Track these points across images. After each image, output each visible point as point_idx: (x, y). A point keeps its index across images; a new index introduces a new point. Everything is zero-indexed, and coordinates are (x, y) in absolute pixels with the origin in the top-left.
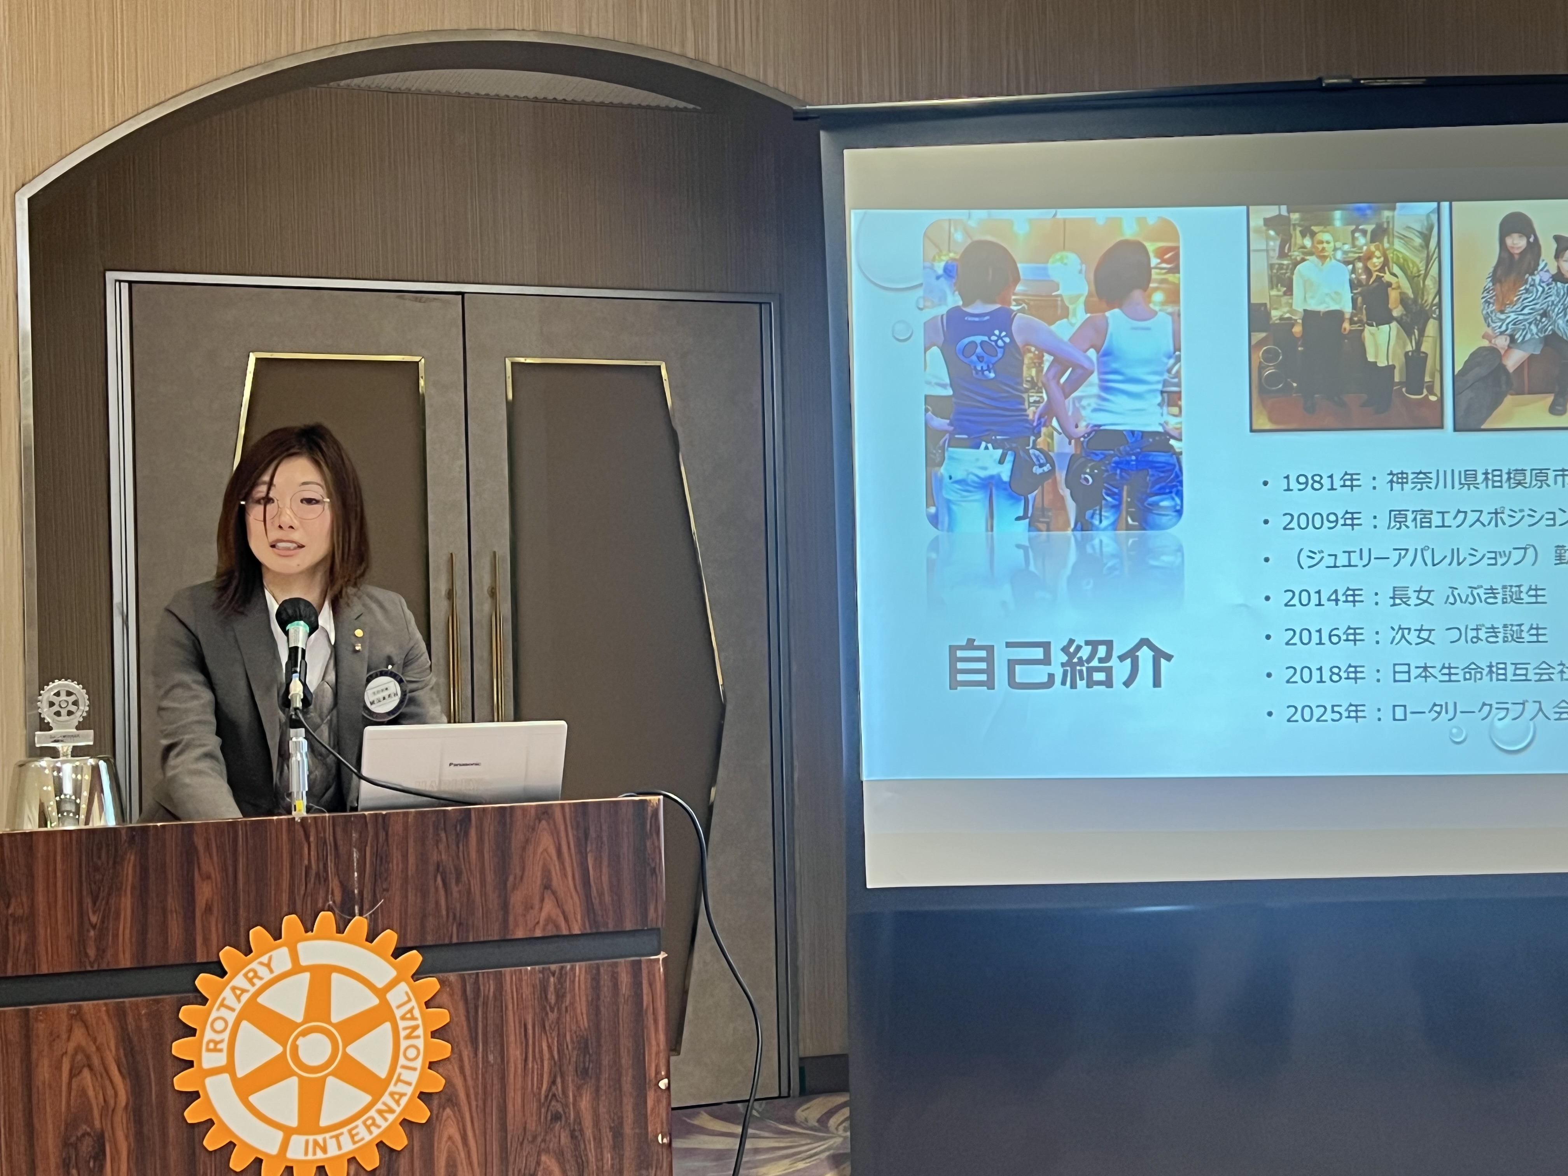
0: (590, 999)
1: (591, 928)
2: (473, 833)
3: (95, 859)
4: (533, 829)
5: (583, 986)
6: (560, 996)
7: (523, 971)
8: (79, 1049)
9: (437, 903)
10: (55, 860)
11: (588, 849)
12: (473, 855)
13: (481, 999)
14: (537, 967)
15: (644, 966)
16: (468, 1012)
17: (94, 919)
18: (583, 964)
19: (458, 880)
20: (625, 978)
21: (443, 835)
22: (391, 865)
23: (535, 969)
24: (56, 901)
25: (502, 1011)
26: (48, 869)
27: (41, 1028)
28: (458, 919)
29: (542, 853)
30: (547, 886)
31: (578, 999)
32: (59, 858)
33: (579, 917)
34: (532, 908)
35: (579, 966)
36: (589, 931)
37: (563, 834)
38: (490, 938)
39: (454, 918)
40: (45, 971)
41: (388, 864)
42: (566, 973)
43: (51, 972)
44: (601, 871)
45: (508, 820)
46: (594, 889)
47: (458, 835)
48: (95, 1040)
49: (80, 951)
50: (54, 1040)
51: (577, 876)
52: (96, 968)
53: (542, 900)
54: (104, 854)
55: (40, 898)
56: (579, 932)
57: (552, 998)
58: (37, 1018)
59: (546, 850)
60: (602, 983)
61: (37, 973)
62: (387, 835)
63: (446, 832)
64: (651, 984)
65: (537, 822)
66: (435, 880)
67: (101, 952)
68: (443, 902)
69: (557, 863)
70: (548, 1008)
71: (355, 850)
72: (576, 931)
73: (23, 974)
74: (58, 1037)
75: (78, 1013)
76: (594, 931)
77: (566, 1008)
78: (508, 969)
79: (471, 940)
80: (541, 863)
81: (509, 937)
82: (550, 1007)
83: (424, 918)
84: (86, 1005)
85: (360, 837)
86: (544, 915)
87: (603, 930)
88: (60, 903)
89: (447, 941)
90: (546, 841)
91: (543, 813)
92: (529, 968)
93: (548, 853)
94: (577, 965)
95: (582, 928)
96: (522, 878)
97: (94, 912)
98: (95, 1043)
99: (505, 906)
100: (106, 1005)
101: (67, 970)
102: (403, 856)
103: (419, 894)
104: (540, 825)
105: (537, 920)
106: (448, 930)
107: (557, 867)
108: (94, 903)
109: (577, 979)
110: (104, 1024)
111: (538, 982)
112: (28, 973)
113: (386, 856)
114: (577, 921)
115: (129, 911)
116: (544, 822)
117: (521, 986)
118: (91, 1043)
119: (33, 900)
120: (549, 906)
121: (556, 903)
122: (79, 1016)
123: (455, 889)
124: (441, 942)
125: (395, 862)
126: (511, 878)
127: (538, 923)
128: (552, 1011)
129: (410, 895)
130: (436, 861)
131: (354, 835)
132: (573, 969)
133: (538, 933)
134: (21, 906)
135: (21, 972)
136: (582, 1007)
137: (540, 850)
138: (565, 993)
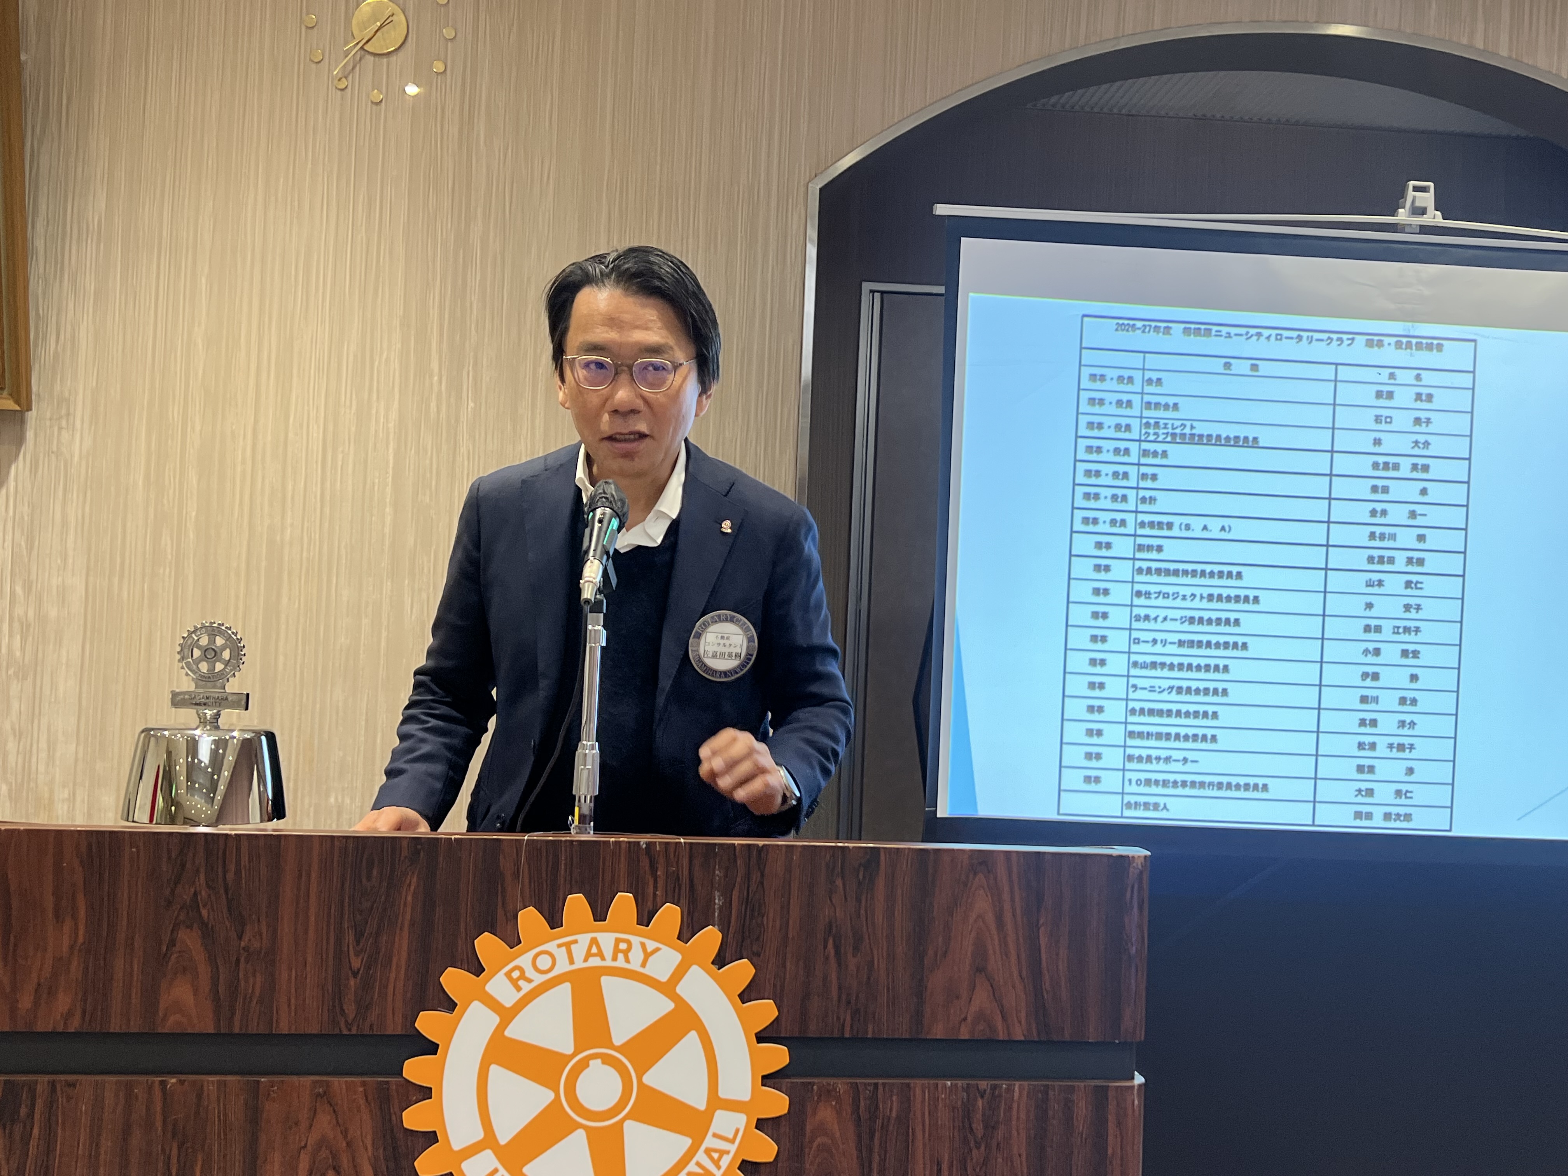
0: (1032, 1133)
1: (1039, 1034)
2: (881, 883)
3: (364, 880)
4: (966, 885)
5: (1023, 1116)
6: (990, 1127)
7: (940, 1086)
8: (323, 1142)
9: (825, 979)
10: (309, 876)
11: (1041, 922)
12: (879, 916)
13: (879, 1123)
14: (960, 1083)
15: (1111, 1094)
16: (859, 1137)
17: (356, 963)
18: (1025, 1083)
19: (856, 949)
20: (1082, 1109)
21: (839, 882)
22: (765, 918)
23: (956, 1085)
24: (306, 932)
25: (907, 1141)
26: (299, 889)
27: (272, 1110)
28: (853, 1001)
29: (975, 921)
30: (980, 969)
31: (1015, 1133)
32: (314, 875)
33: (1023, 1015)
34: (957, 998)
35: (1020, 1085)
36: (1036, 1039)
37: (1006, 896)
38: (896, 1037)
39: (849, 1003)
40: (286, 1031)
41: (763, 916)
42: (1000, 1096)
43: (293, 1032)
44: (1057, 955)
45: (930, 871)
46: (1046, 978)
47: (860, 883)
48: (345, 1133)
49: (334, 1006)
50: (290, 1128)
51: (1023, 956)
52: (354, 1031)
53: (972, 988)
54: (375, 872)
55: (286, 928)
56: (1022, 1038)
57: (979, 1128)
58: (269, 1094)
59: (980, 916)
60: (1050, 1113)
61: (274, 1032)
62: (762, 875)
63: (843, 878)
64: (1119, 1124)
65: (971, 876)
66: (825, 947)
67: (363, 1008)
68: (834, 976)
69: (996, 937)
70: (972, 1144)
71: (717, 894)
72: (1019, 1035)
73: (255, 1032)
74: (296, 1124)
75: (325, 1092)
76: (1043, 1038)
77: (998, 1144)
78: (919, 1082)
79: (870, 1036)
80: (973, 934)
81: (923, 1037)
82: (976, 1142)
83: (806, 997)
84: (338, 1083)
85: (726, 876)
86: (974, 1008)
87: (1055, 1038)
88: (311, 933)
89: (835, 1035)
90: (982, 904)
91: (981, 864)
92: (949, 1083)
93: (984, 922)
94: (1017, 1084)
95: (1025, 1033)
96: (945, 953)
97: (357, 955)
98: (345, 1137)
99: (919, 991)
100: (364, 1084)
101: (314, 1032)
102: (782, 907)
103: (801, 963)
104: (977, 879)
105: (963, 1016)
106: (838, 1018)
107: (996, 942)
108: (358, 943)
109: (1015, 1106)
110: (359, 1111)
111: (959, 1103)
112: (262, 1030)
113: (760, 906)
114: (1020, 1022)
115: (404, 954)
116: (981, 878)
117: (936, 1107)
118: (340, 1137)
119: (275, 931)
120: (981, 998)
121: (991, 994)
122: (325, 1096)
123: (852, 962)
124: (827, 1036)
125: (771, 915)
126: (931, 952)
127: (965, 1019)
128: (978, 1148)
129: (788, 964)
130: (827, 920)
131: (717, 872)
132: (1010, 1090)
133: (964, 1035)
134: (258, 937)
135: (253, 1029)
136: (1019, 1146)
137: (973, 916)
138: (997, 1122)
